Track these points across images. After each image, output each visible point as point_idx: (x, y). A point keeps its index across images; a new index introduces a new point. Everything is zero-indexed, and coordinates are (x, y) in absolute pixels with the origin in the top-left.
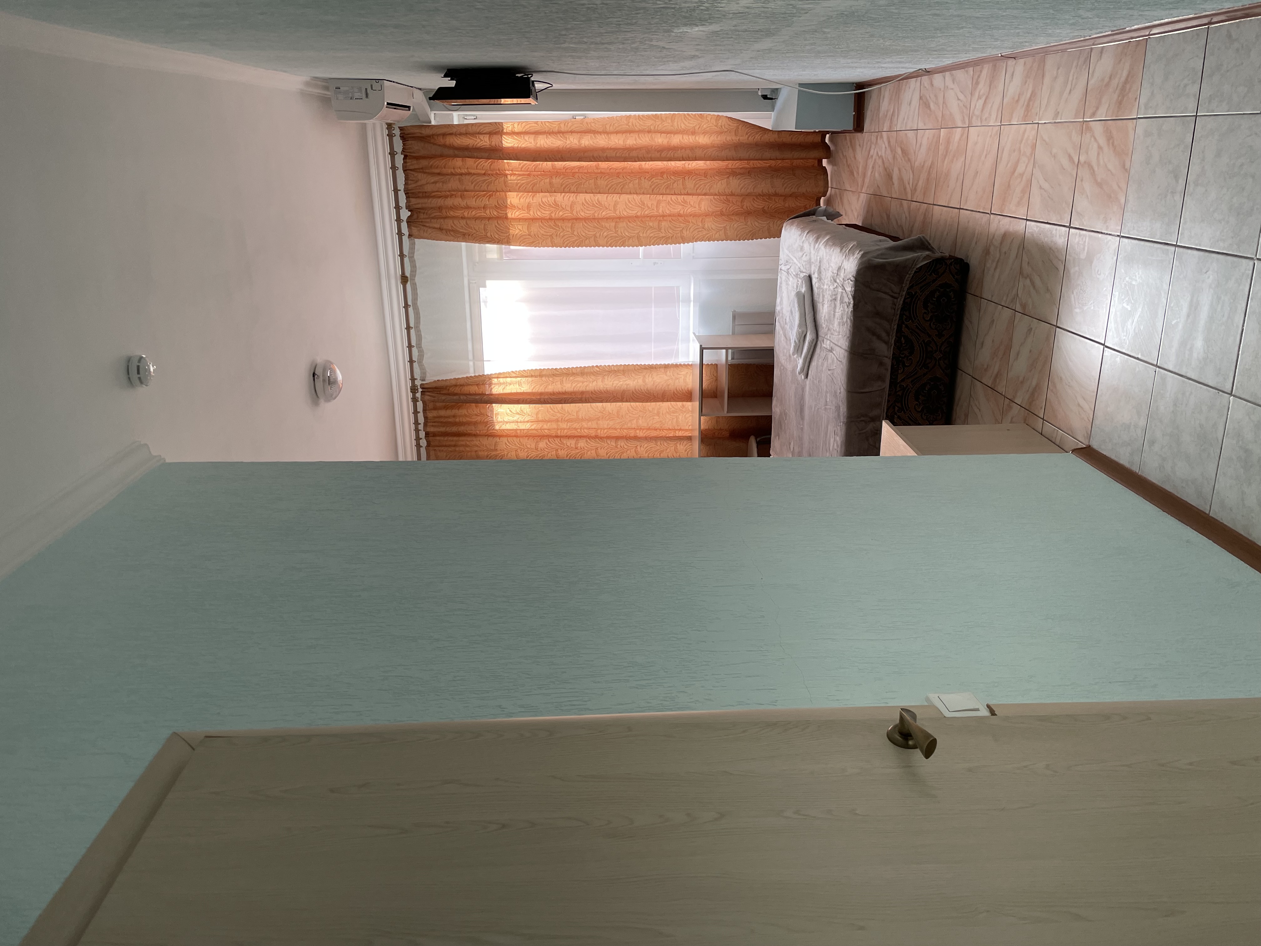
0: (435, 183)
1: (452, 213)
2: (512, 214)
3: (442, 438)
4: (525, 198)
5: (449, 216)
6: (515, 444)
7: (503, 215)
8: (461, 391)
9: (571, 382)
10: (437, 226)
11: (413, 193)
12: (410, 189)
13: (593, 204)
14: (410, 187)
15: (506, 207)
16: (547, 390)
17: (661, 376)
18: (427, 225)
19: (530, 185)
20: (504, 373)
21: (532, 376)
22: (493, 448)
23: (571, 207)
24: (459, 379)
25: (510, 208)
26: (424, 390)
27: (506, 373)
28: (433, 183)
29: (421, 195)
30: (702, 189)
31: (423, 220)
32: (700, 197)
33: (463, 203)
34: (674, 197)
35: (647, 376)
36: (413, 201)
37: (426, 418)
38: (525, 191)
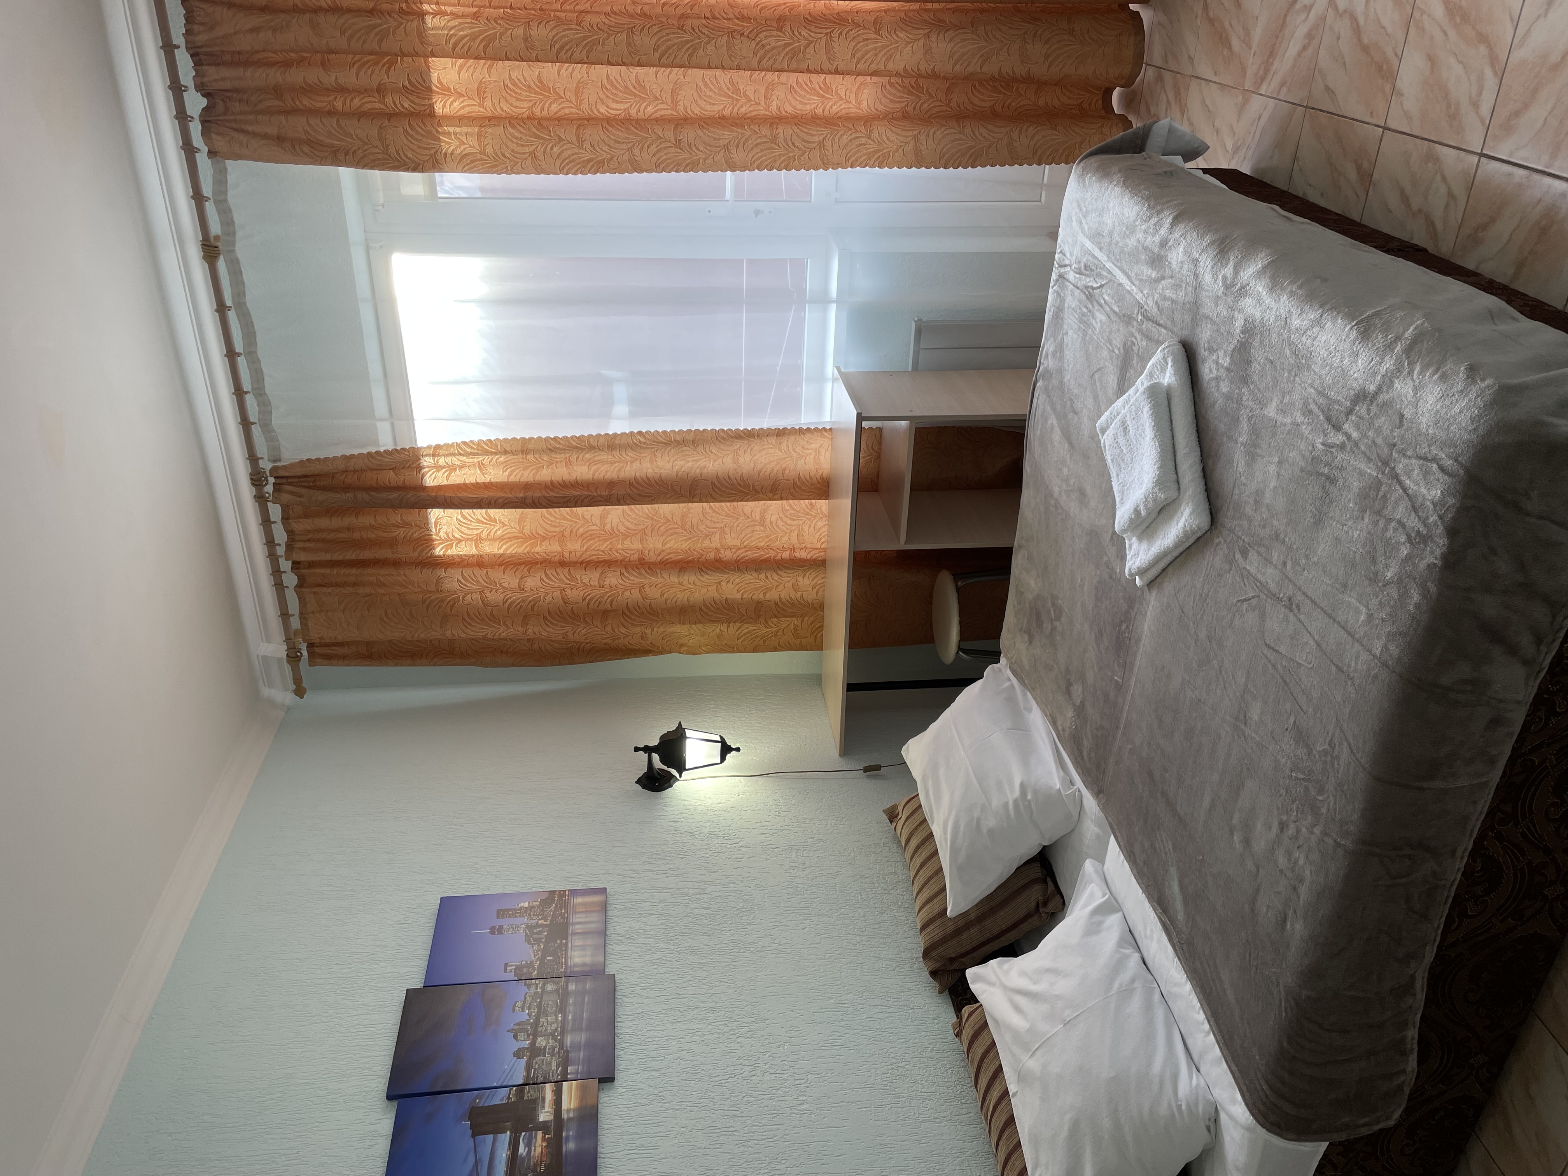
0: (255, 30)
1: (306, 102)
2: (444, 107)
3: (327, 571)
4: (472, 69)
5: (301, 107)
6: (478, 582)
7: (423, 108)
8: (359, 479)
9: (588, 463)
10: (272, 131)
11: (207, 54)
12: (200, 44)
13: (626, 87)
14: (201, 39)
15: (429, 89)
16: (538, 478)
17: (772, 451)
18: (250, 128)
19: (478, 41)
20: (446, 445)
21: (506, 452)
22: (433, 588)
23: (577, 92)
24: (352, 457)
25: (438, 93)
26: (279, 481)
27: (452, 445)
28: (252, 30)
29: (227, 58)
30: (868, 63)
31: (239, 117)
32: (861, 79)
33: (329, 79)
34: (803, 78)
35: (741, 452)
36: (212, 73)
37: (290, 533)
38: (467, 56)
